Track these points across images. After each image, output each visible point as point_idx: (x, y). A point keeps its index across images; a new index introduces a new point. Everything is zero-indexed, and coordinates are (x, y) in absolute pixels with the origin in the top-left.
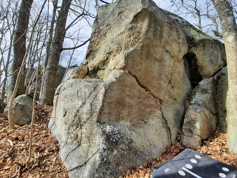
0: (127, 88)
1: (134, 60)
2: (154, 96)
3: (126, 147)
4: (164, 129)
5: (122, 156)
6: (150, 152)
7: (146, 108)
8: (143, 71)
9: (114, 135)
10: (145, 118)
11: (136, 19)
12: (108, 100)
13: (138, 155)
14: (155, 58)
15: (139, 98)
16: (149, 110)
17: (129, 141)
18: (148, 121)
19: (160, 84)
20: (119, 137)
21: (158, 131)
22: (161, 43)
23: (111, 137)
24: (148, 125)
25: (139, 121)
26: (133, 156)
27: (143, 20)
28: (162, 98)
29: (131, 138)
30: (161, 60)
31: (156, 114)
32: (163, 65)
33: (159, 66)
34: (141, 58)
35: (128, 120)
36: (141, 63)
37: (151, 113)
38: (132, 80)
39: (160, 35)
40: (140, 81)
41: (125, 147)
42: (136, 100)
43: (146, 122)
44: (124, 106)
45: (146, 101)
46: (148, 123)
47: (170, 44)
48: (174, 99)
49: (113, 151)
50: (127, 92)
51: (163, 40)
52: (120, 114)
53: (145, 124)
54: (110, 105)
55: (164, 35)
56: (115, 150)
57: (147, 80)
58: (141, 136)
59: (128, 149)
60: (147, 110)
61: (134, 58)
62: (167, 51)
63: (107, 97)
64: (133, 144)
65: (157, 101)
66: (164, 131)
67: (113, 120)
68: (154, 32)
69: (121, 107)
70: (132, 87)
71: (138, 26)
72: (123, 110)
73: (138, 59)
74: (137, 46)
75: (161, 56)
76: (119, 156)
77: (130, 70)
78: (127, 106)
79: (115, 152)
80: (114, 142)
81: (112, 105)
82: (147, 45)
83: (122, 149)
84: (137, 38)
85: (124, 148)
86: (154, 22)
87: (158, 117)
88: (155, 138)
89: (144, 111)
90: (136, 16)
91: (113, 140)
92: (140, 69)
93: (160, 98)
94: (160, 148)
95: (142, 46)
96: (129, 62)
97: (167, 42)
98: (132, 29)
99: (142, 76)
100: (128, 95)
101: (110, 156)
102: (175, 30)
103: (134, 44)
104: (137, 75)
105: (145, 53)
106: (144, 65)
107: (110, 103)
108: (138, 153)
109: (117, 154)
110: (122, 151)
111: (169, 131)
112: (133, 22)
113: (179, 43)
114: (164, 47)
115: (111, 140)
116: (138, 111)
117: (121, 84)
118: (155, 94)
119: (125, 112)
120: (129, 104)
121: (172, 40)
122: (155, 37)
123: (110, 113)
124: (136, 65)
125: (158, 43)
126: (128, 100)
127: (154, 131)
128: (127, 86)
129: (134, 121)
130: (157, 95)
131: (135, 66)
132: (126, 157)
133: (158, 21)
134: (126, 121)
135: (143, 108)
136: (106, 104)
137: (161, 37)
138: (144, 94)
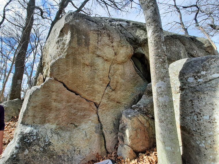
0: (54, 93)
1: (59, 68)
2: (87, 100)
3: (41, 149)
4: (97, 135)
5: (33, 157)
6: (71, 157)
7: (78, 111)
8: (70, 77)
9: (31, 136)
10: (76, 121)
11: (62, 33)
12: (32, 104)
13: (54, 158)
14: (84, 64)
15: (68, 102)
16: (82, 114)
17: (46, 143)
18: (79, 125)
19: (93, 88)
20: (35, 138)
21: (88, 137)
22: (89, 50)
23: (26, 138)
24: (77, 129)
25: (68, 125)
26: (46, 159)
27: (67, 34)
28: (98, 102)
29: (50, 141)
30: (92, 65)
31: (90, 118)
32: (96, 69)
33: (91, 70)
34: (67, 66)
35: (54, 123)
36: (67, 70)
37: (85, 116)
38: (58, 85)
39: (86, 43)
40: (68, 86)
41: (39, 149)
42: (64, 103)
43: (76, 126)
44: (51, 110)
45: (77, 105)
46: (78, 127)
47: (100, 49)
48: (118, 102)
49: (24, 150)
50: (54, 97)
51: (91, 46)
52: (46, 117)
53: (74, 128)
54: (35, 108)
55: (91, 42)
56: (27, 150)
57: (76, 84)
58: (64, 140)
59: (42, 151)
60: (79, 114)
61: (59, 66)
62: (99, 56)
63: (31, 102)
64: (51, 147)
65: (92, 104)
66: (96, 137)
67: (37, 123)
68: (78, 41)
69: (48, 111)
70: (59, 91)
71: (64, 38)
72: (50, 113)
73: (63, 67)
74: (63, 56)
75: (92, 62)
76: (30, 157)
77: (56, 77)
78: (54, 110)
79: (27, 152)
80: (28, 143)
81: (37, 109)
82: (72, 53)
83: (35, 150)
84: (62, 49)
85: (37, 150)
86: (77, 33)
87: (92, 121)
88: (81, 143)
89: (75, 114)
90: (61, 31)
91: (27, 140)
92: (66, 76)
93: (95, 101)
94: (86, 155)
95: (66, 55)
96: (54, 70)
97: (97, 48)
98: (59, 42)
99: (69, 81)
100: (55, 100)
101: (20, 154)
102: (105, 35)
103: (60, 54)
104: (63, 81)
105: (71, 60)
106: (71, 71)
107: (35, 107)
108: (55, 157)
109: (28, 154)
110: (34, 152)
111: (102, 137)
112: (60, 36)
113: (113, 46)
114: (94, 53)
115: (25, 140)
116: (67, 115)
117: (46, 90)
118: (87, 97)
119: (52, 116)
120: (56, 108)
121: (103, 45)
122: (80, 45)
123: (34, 116)
124: (62, 73)
125: (85, 50)
126: (54, 104)
127: (82, 136)
128: (53, 92)
129: (63, 124)
130: (91, 99)
131: (60, 73)
132: (38, 159)
133: (81, 31)
134: (53, 124)
135: (73, 111)
136: (31, 108)
137: (87, 44)
138: (74, 98)
